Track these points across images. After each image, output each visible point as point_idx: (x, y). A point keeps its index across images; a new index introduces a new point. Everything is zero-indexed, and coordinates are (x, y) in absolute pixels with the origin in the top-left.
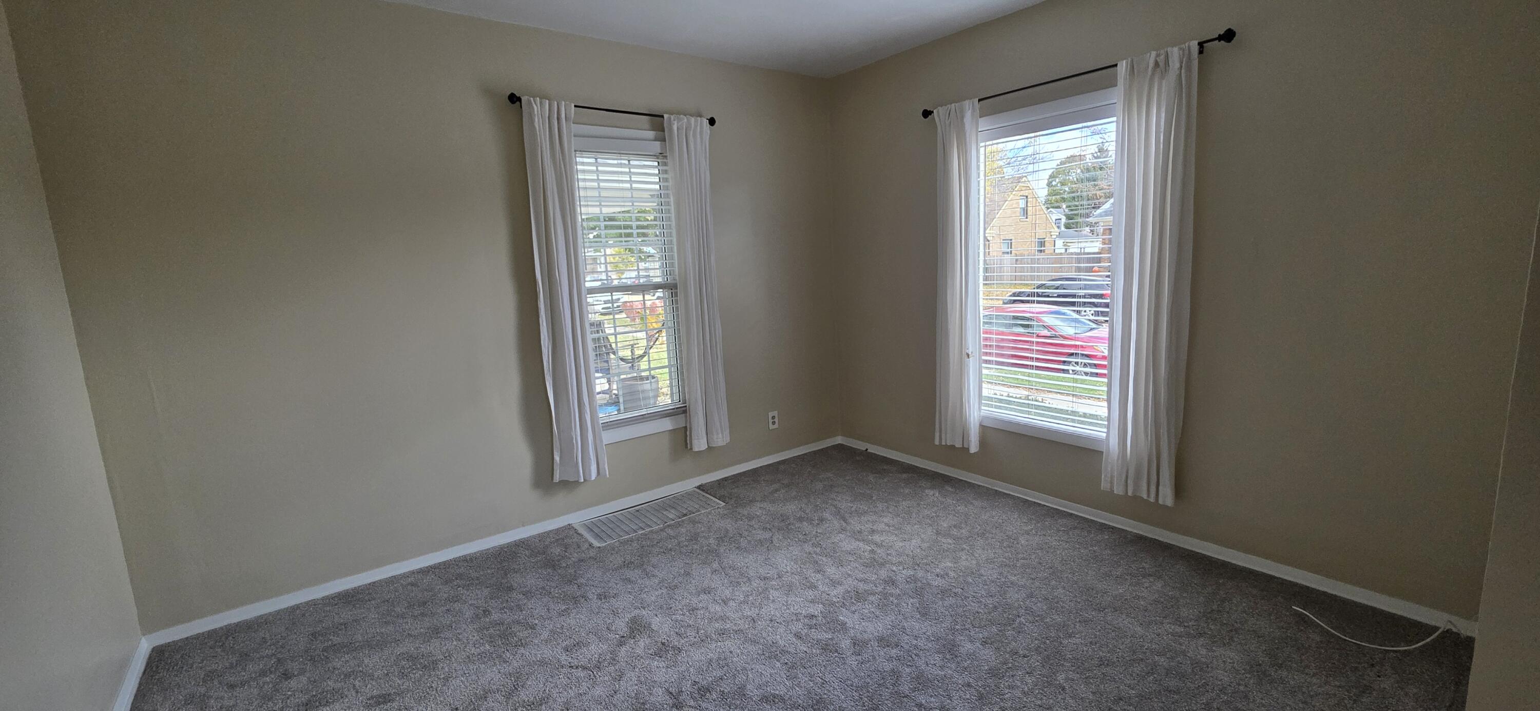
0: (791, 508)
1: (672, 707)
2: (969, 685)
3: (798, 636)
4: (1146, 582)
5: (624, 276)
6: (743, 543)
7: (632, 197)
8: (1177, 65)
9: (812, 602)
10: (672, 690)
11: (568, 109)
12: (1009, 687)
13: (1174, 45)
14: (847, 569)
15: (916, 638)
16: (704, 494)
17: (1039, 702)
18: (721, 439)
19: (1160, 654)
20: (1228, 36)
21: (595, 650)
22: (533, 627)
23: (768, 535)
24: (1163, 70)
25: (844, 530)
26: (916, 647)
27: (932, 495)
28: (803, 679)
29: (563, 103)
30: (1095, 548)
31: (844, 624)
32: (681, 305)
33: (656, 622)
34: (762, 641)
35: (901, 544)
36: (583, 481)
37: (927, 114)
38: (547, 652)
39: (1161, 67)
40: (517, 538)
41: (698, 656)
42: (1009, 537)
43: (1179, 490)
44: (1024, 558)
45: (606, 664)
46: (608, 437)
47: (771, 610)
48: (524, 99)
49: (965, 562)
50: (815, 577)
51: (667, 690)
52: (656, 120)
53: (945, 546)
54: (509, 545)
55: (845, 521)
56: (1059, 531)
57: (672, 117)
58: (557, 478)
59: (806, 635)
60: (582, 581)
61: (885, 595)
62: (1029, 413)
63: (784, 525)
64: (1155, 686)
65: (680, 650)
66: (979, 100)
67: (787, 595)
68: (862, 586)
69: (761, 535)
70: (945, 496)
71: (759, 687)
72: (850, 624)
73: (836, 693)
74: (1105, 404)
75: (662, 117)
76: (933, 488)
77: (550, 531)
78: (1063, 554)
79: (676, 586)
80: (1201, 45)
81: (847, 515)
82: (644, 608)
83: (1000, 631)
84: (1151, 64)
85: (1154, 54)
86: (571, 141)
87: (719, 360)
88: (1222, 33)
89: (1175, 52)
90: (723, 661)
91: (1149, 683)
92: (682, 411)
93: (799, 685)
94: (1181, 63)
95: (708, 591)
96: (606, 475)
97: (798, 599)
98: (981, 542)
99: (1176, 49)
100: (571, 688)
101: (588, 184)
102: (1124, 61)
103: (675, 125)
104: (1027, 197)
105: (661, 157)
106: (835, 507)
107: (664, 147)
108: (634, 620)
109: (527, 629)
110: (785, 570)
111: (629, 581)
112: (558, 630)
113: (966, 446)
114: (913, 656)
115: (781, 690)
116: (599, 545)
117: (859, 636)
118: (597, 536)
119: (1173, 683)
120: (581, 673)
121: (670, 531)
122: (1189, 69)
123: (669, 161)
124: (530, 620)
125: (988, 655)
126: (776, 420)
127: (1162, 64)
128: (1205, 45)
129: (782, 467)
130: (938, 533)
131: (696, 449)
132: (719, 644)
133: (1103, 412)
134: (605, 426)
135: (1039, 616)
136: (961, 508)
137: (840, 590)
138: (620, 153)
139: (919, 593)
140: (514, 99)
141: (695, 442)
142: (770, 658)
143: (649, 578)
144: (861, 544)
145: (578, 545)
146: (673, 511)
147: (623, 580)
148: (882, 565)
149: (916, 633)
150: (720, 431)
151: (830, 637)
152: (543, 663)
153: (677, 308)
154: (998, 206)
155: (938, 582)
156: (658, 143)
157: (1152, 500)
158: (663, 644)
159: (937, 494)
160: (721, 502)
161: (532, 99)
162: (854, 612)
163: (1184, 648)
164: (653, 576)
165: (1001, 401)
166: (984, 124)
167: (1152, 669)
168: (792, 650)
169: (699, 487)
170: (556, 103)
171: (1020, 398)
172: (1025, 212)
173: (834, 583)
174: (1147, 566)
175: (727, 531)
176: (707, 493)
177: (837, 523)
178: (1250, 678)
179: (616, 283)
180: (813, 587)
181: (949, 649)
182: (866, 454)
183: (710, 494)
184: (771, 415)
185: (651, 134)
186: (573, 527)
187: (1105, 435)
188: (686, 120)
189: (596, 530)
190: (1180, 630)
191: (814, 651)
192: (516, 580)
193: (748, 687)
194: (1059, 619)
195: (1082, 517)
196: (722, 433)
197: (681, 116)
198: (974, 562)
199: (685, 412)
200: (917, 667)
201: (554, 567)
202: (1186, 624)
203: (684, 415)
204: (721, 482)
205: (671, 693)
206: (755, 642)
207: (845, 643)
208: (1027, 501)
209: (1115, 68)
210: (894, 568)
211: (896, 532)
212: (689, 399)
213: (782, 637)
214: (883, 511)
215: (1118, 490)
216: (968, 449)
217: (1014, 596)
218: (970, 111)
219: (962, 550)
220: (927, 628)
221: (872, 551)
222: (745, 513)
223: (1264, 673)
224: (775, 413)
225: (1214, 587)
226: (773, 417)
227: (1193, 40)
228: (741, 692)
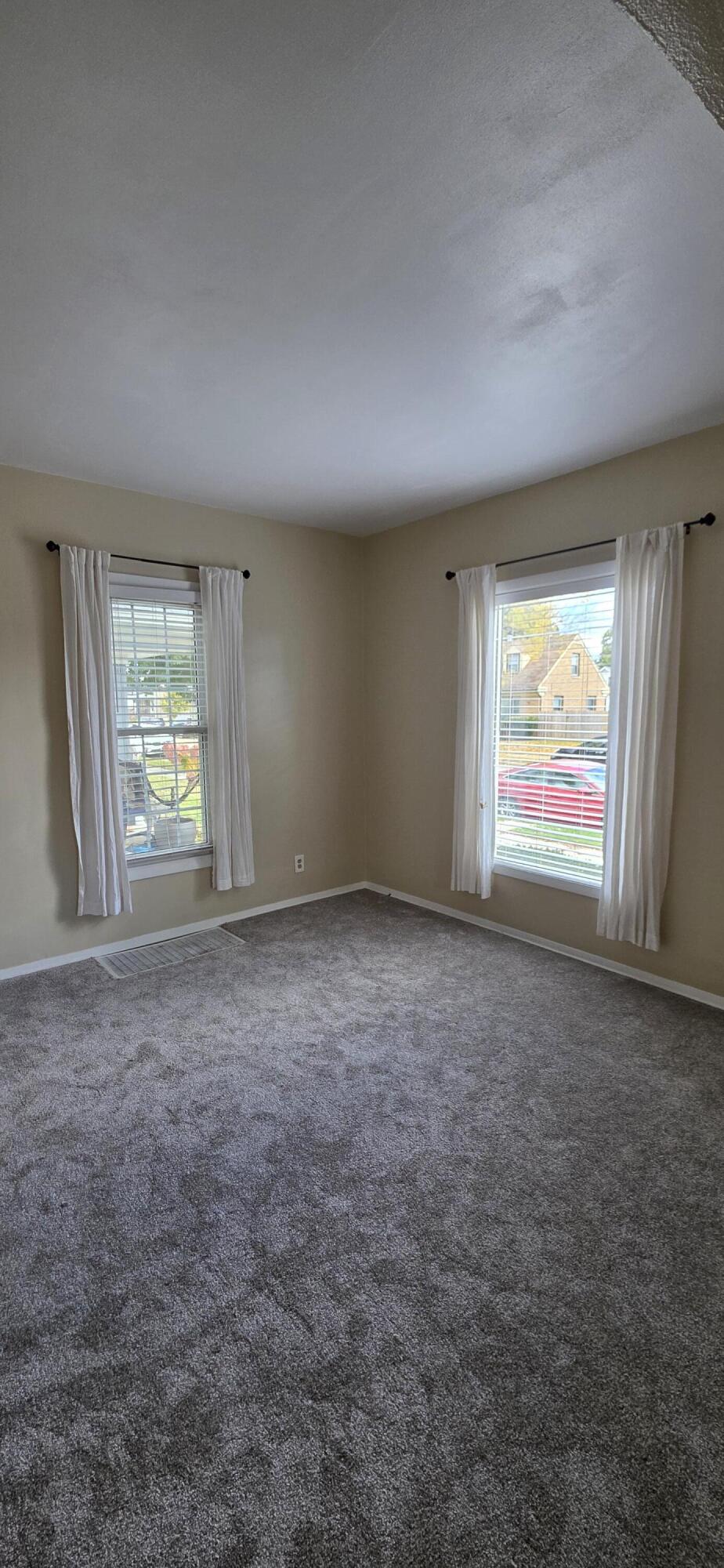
0: (308, 947)
1: (170, 1123)
2: (447, 1107)
3: (296, 1062)
4: (626, 1020)
5: (177, 719)
6: (258, 979)
7: (167, 644)
8: (666, 544)
9: (315, 1032)
10: (172, 1108)
11: (104, 559)
12: (484, 1109)
13: (663, 526)
14: (352, 1004)
15: (406, 1066)
16: (227, 932)
17: (507, 1123)
18: (246, 879)
19: (624, 1082)
20: (709, 519)
21: (104, 1071)
22: (45, 1051)
23: (282, 971)
24: (654, 546)
25: (355, 968)
26: (404, 1074)
27: (444, 938)
28: (296, 1101)
29: (100, 552)
30: (586, 989)
31: (340, 1053)
32: (211, 747)
33: (164, 1048)
34: (262, 1066)
35: (407, 982)
36: (106, 915)
37: (450, 575)
38: (56, 1073)
39: (651, 544)
40: (40, 969)
41: (199, 1079)
42: (509, 978)
43: (664, 936)
44: (519, 998)
45: (112, 1084)
46: (133, 874)
47: (274, 1038)
48: (62, 547)
49: (464, 999)
50: (321, 1011)
51: (167, 1108)
52: (192, 571)
53: (448, 985)
54: (30, 976)
55: (357, 958)
56: (556, 973)
57: (207, 569)
58: (81, 911)
59: (305, 1061)
60: (98, 1009)
61: (384, 1027)
62: (536, 861)
63: (299, 961)
64: (614, 1110)
65: (183, 1073)
66: (497, 566)
67: (292, 1026)
68: (363, 1019)
69: (277, 971)
70: (456, 939)
71: (254, 1106)
72: (347, 1053)
73: (324, 1112)
74: (601, 854)
75: (198, 568)
76: (446, 931)
77: (72, 964)
78: (556, 994)
79: (188, 1016)
80: (687, 526)
81: (360, 956)
82: (155, 1036)
83: (484, 1061)
84: (644, 542)
85: (646, 531)
86: (106, 589)
87: (247, 801)
88: (704, 517)
89: (664, 532)
90: (223, 1085)
91: (610, 1107)
92: (209, 851)
93: (290, 1105)
94: (669, 541)
95: (217, 1021)
96: (129, 911)
97: (302, 1030)
98: (482, 981)
99: (665, 529)
100: (76, 1105)
101: (123, 630)
102: (621, 538)
103: (210, 576)
104: (579, 654)
105: (196, 606)
106: (351, 947)
107: (198, 597)
108: (143, 1046)
109: (40, 1052)
110: (293, 1004)
111: (144, 1011)
112: (70, 1054)
113: (478, 893)
114: (401, 1081)
115: (274, 1110)
116: (118, 977)
117: (353, 1063)
118: (118, 969)
119: (630, 1107)
120: (87, 1092)
121: (189, 966)
122: (676, 547)
123: (203, 610)
124: (44, 1044)
125: (470, 1082)
126: (302, 864)
127: (653, 542)
128: (691, 526)
129: (305, 909)
130: (444, 973)
131: (220, 889)
132: (221, 1068)
133: (600, 862)
134: (131, 864)
135: (522, 1048)
136: (469, 951)
137: (342, 1022)
138: (154, 601)
139: (415, 1026)
140: (52, 547)
141: (220, 882)
142: (268, 1081)
143: (163, 1008)
144: (369, 982)
145: (98, 976)
146: (195, 948)
147: (138, 1010)
148: (385, 1000)
149: (407, 1062)
150: (245, 872)
151: (326, 1064)
152: (52, 1082)
153: (207, 752)
154: (551, 663)
155: (437, 1016)
156: (193, 593)
157: (639, 944)
158: (169, 1067)
159: (449, 938)
160: (242, 941)
161: (70, 548)
162: (352, 1042)
163: (647, 1078)
164: (168, 1006)
165: (522, 852)
166: (501, 588)
167: (615, 1095)
168: (289, 1074)
169: (222, 926)
170: (93, 552)
171: (540, 850)
172: (577, 670)
173: (338, 1016)
174: (630, 1006)
175: (244, 967)
176: (230, 931)
177: (349, 962)
178: (700, 1105)
179: (167, 725)
180: (317, 1019)
181: (435, 1076)
182: (389, 899)
183: (232, 933)
184: (297, 858)
185: (186, 584)
186: (96, 961)
187: (601, 883)
188: (220, 572)
189: (117, 963)
190: (647, 1062)
191: (310, 1076)
192: (34, 1007)
193: (243, 1106)
194: (540, 1051)
195: (579, 961)
196: (247, 874)
197: (216, 568)
198: (472, 999)
199: (211, 852)
200: (401, 1091)
201: (72, 997)
202: (654, 1058)
203: (210, 856)
204: (243, 923)
205: (170, 1111)
206: (256, 1067)
207: (339, 1070)
208: (533, 945)
209: (613, 543)
210: (397, 1004)
211: (404, 971)
212: (216, 841)
213: (282, 1064)
214: (395, 952)
215: (610, 936)
216: (480, 895)
217: (503, 1030)
218: (488, 575)
219: (463, 988)
220: (420, 1058)
221: (379, 988)
222: (264, 951)
223: (714, 1100)
224: (301, 857)
225: (686, 1025)
226: (299, 861)
227: (678, 521)
228: (236, 1110)
